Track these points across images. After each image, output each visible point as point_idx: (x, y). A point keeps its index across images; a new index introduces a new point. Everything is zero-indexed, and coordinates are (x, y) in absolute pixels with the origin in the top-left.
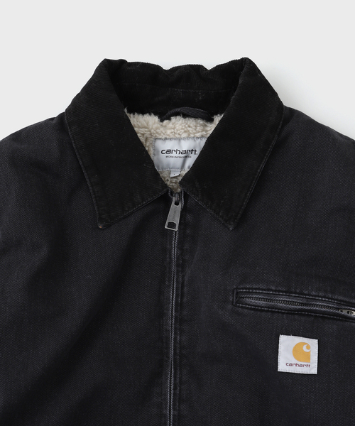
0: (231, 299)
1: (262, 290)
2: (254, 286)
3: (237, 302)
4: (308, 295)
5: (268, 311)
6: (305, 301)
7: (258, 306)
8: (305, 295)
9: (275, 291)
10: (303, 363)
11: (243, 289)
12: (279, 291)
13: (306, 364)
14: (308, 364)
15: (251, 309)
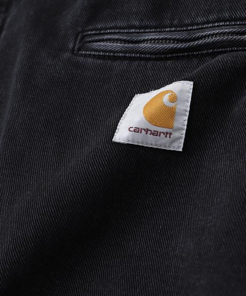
0: (71, 46)
1: (120, 28)
2: (108, 25)
3: (79, 49)
4: (192, 25)
5: (125, 58)
6: (184, 35)
7: (110, 51)
8: (187, 25)
9: (140, 28)
10: (160, 129)
11: (92, 30)
12: (146, 27)
13: (165, 130)
14: (169, 130)
15: (99, 57)
